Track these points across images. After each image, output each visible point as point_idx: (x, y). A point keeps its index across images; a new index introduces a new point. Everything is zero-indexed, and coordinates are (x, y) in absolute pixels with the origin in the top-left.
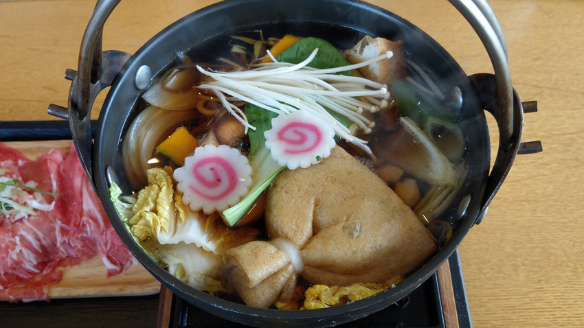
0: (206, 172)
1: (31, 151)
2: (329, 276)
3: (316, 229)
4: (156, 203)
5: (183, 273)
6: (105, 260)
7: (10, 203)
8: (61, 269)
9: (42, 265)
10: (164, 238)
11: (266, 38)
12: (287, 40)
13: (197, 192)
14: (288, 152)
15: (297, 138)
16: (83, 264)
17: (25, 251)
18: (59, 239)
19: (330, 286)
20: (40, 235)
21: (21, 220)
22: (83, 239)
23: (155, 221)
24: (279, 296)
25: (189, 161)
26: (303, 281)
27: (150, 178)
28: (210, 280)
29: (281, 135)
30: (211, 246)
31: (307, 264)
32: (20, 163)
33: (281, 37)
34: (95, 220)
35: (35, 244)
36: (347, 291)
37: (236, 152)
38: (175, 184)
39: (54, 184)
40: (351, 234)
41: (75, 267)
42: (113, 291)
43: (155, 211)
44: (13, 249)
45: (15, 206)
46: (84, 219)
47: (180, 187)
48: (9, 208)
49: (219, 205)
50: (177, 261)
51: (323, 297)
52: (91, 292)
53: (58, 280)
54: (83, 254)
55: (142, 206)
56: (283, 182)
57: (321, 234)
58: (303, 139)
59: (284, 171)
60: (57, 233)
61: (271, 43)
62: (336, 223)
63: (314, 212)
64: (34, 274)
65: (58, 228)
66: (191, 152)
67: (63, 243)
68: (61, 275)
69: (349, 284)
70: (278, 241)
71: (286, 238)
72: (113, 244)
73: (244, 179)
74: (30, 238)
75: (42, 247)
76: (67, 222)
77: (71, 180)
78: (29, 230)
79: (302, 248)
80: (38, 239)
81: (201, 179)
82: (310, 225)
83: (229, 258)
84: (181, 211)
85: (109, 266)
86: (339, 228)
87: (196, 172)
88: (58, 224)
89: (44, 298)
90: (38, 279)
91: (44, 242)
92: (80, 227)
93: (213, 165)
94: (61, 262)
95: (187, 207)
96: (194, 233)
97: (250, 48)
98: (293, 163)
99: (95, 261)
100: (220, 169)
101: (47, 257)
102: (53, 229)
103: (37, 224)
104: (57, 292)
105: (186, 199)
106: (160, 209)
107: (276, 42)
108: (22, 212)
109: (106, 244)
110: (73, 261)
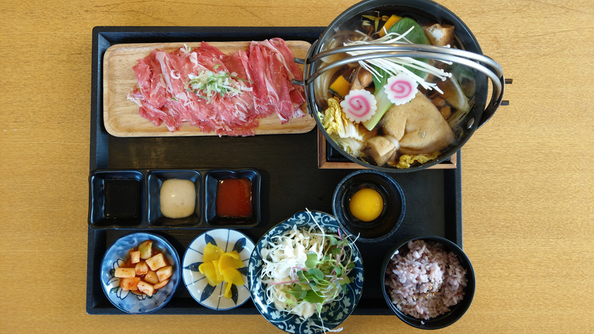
0: (355, 102)
1: (224, 48)
2: (410, 152)
3: (406, 133)
4: (334, 117)
5: (350, 150)
6: (279, 116)
7: (229, 87)
8: (257, 120)
9: (248, 118)
10: (342, 135)
11: (381, 16)
12: (393, 19)
13: (351, 113)
14: (396, 97)
15: (400, 89)
16: (268, 117)
17: (240, 113)
18: (256, 106)
19: (409, 155)
20: (247, 104)
21: (235, 96)
22: (268, 106)
23: (336, 127)
24: (389, 159)
25: (347, 98)
26: (400, 153)
27: (329, 103)
28: (360, 153)
29: (392, 88)
30: (360, 138)
31: (401, 147)
32: (221, 57)
33: (390, 16)
34: (275, 97)
35: (245, 109)
36: (417, 158)
37: (369, 92)
38: (341, 108)
39: (249, 76)
40: (422, 137)
41: (264, 119)
42: (286, 132)
43: (335, 121)
44: (235, 112)
45: (232, 89)
46: (269, 96)
47: (344, 110)
48: (229, 90)
49: (363, 120)
50: (347, 145)
51: (407, 161)
52: (276, 132)
53: (256, 126)
54: (268, 113)
55: (328, 119)
56: (392, 110)
57: (408, 135)
58: (403, 90)
59: (393, 105)
60: (255, 102)
61: (384, 19)
62: (415, 131)
63: (406, 126)
64: (244, 122)
65: (254, 100)
66: (347, 93)
67: (258, 108)
68: (258, 123)
69: (417, 155)
70: (389, 137)
71: (393, 136)
72: (283, 108)
73: (374, 107)
74: (242, 106)
75: (248, 110)
76: (259, 97)
77: (258, 73)
78: (241, 102)
79: (400, 141)
80: (246, 107)
81: (353, 106)
82: (404, 131)
83: (368, 144)
84: (346, 121)
85: (282, 119)
86: (416, 133)
87: (350, 102)
88: (254, 98)
89: (253, 135)
90: (246, 125)
91: (249, 108)
92: (267, 100)
93: (358, 99)
94: (257, 116)
95: (348, 120)
96: (353, 132)
97: (372, 22)
98: (398, 103)
99: (273, 116)
100: (361, 101)
101: (250, 114)
102: (252, 101)
103: (244, 99)
104: (258, 132)
105: (347, 117)
106: (337, 120)
107: (387, 19)
108: (236, 92)
109: (280, 108)
110: (263, 116)
